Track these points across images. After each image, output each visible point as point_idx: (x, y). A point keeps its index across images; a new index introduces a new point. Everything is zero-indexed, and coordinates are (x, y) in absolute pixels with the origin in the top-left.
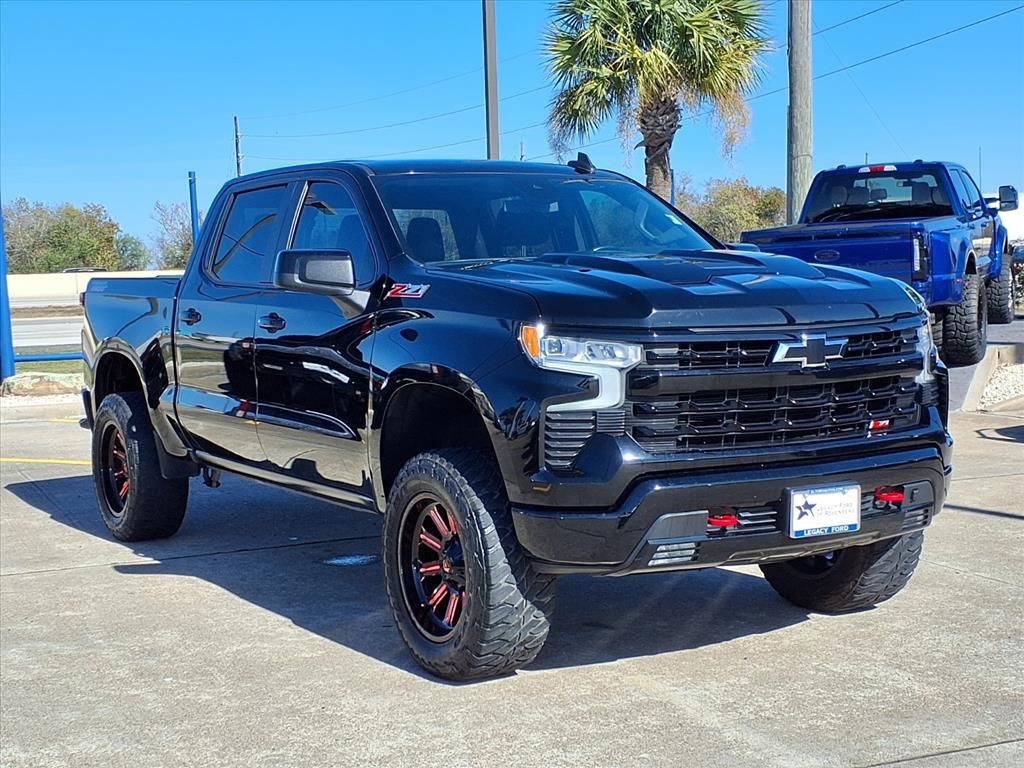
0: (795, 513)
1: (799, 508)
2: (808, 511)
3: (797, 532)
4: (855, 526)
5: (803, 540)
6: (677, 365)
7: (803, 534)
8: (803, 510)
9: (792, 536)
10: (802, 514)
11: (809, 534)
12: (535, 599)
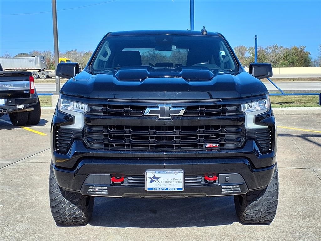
0: (148, 180)
1: (150, 178)
2: (155, 180)
3: (148, 188)
4: (181, 189)
5: (151, 192)
6: (102, 114)
7: (152, 190)
8: (153, 179)
9: (146, 190)
10: (152, 181)
11: (155, 190)
12: (70, 199)
